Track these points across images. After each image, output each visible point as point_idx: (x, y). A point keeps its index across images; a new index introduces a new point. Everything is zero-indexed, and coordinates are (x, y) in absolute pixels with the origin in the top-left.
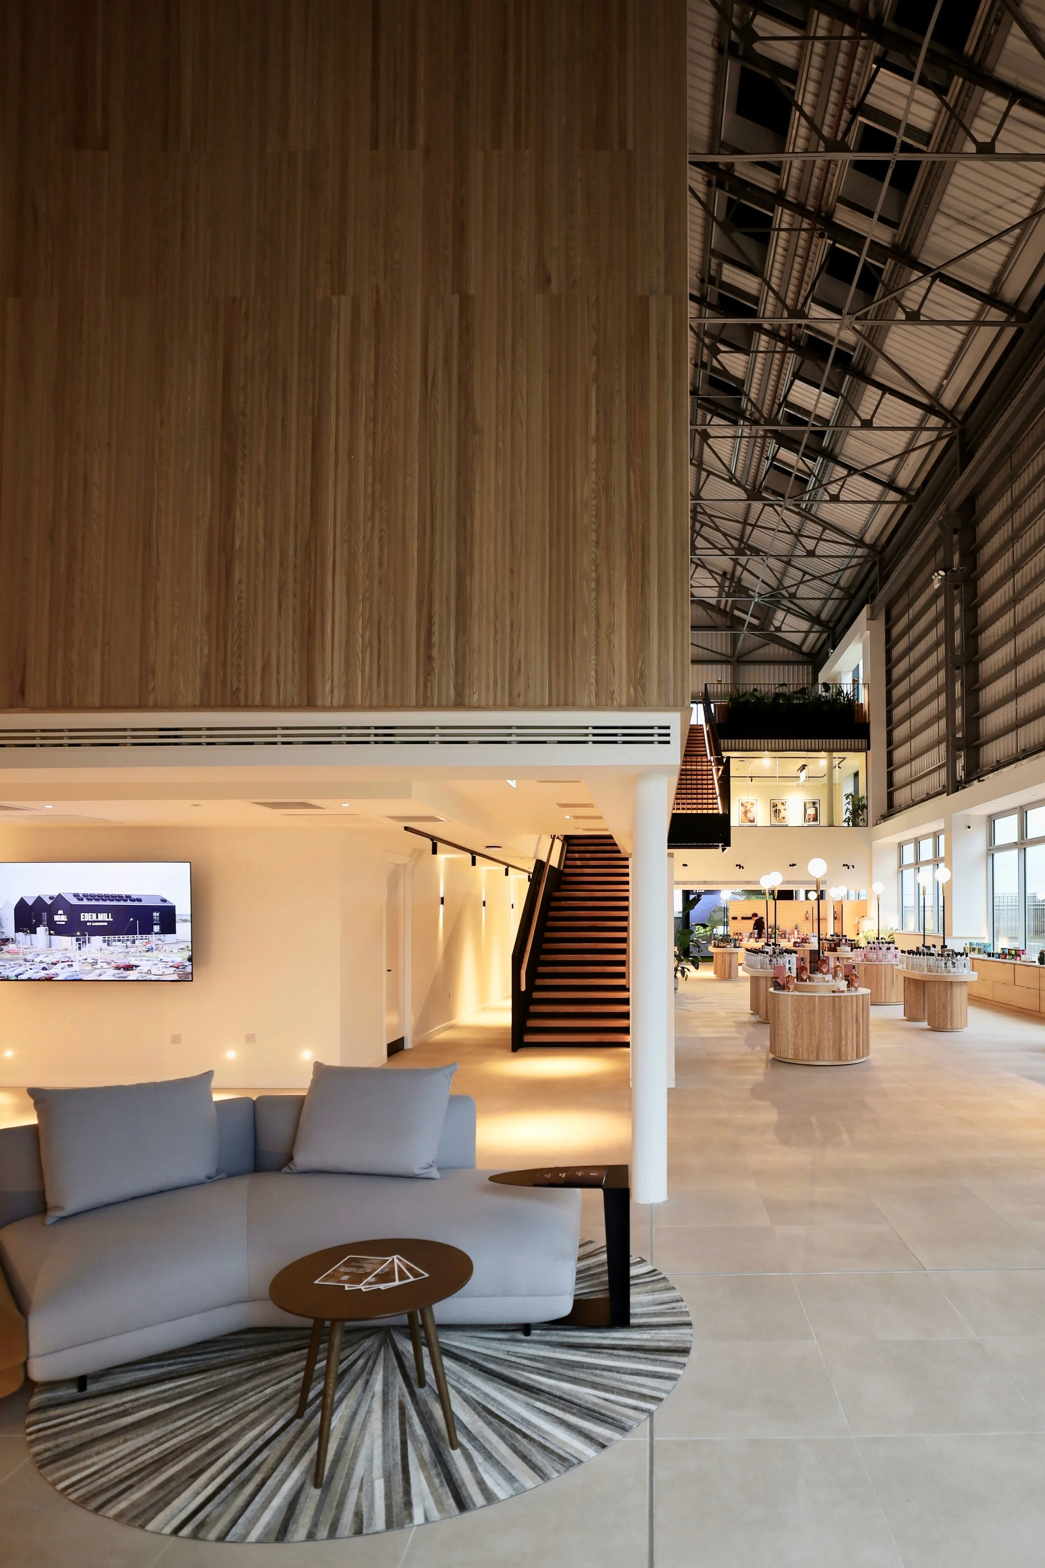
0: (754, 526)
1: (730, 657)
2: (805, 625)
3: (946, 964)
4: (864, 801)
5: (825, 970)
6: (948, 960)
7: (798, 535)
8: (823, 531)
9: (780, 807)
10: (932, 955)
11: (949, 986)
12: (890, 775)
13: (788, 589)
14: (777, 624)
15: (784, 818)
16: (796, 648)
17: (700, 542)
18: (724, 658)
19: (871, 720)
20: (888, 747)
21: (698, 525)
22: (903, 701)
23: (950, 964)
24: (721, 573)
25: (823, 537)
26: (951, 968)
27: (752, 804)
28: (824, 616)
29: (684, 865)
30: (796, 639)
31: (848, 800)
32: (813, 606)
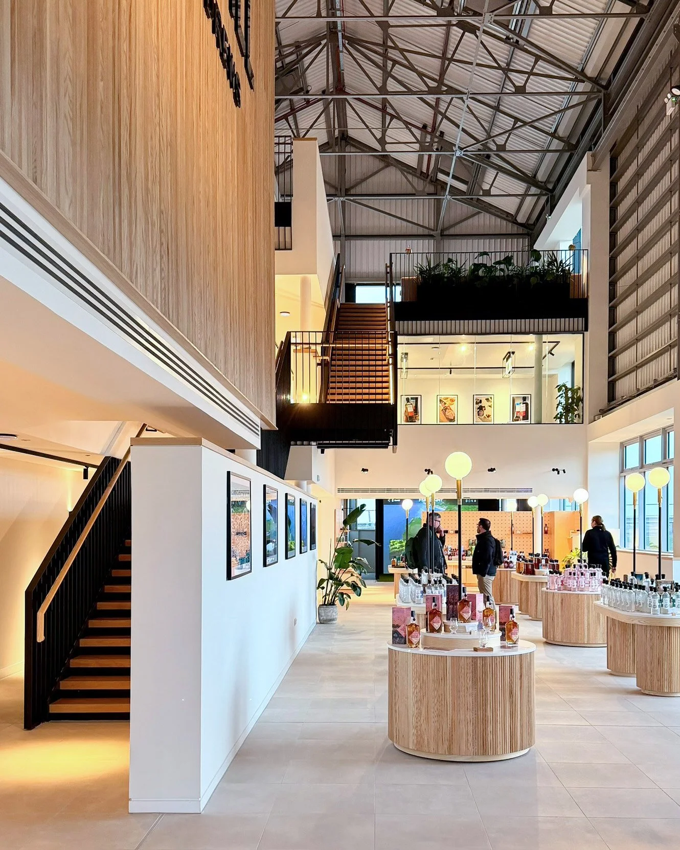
0: (451, 60)
1: (433, 230)
2: (519, 187)
3: (661, 601)
4: (580, 393)
5: (467, 616)
6: (665, 596)
7: (507, 70)
8: (536, 63)
9: (484, 403)
10: (642, 588)
11: (665, 633)
12: (612, 361)
13: (495, 139)
14: (486, 187)
15: (489, 416)
16: (511, 218)
17: (392, 85)
18: (426, 232)
19: (590, 294)
20: (610, 327)
21: (390, 63)
22: (630, 269)
23: (667, 601)
24: (421, 126)
25: (535, 71)
26: (668, 608)
27: (452, 401)
28: (541, 176)
29: (364, 470)
30: (509, 205)
31: (561, 393)
32: (527, 162)
